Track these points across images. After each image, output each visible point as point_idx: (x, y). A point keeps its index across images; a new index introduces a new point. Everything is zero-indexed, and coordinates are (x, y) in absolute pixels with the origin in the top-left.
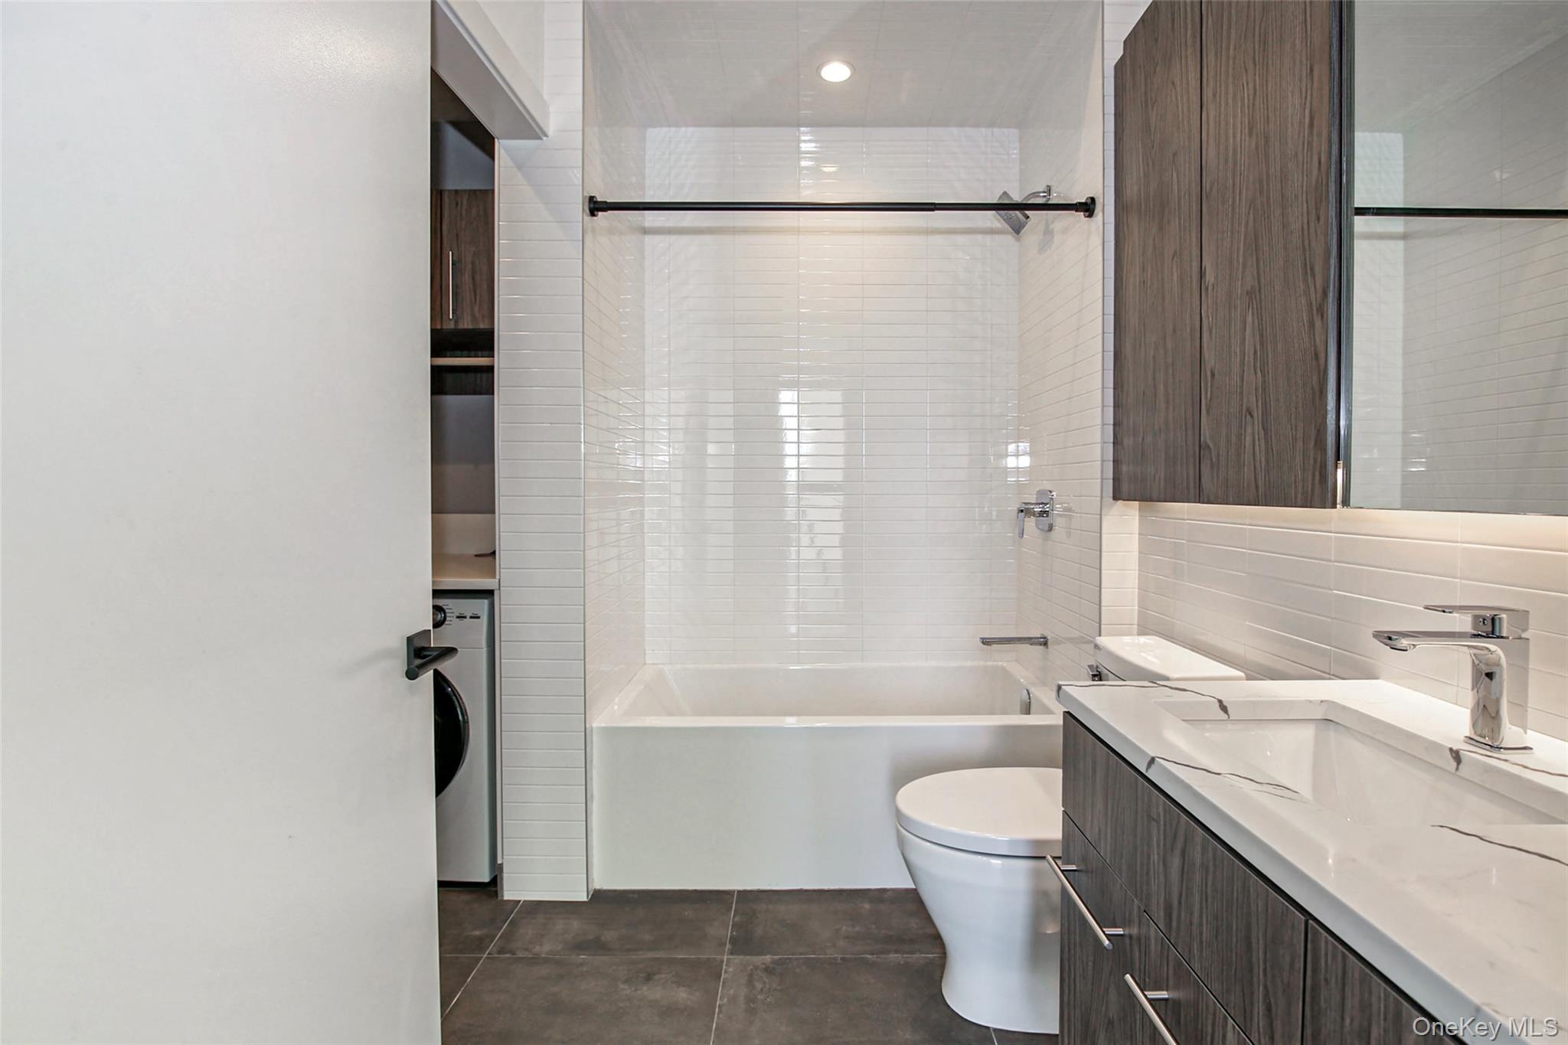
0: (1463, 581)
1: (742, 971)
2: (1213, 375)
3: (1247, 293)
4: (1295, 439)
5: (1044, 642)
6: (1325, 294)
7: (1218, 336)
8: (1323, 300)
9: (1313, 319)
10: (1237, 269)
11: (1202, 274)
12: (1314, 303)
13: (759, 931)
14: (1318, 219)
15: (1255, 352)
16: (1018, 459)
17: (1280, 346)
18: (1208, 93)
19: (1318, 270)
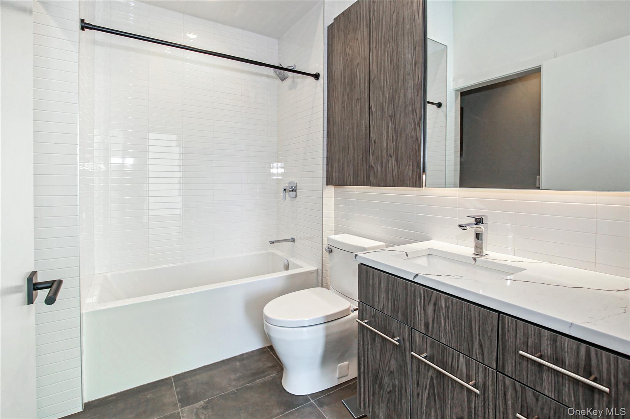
0: (459, 209)
1: (191, 413)
2: (375, 142)
3: (390, 116)
4: (409, 165)
5: (293, 240)
6: (420, 119)
7: (377, 130)
8: (420, 121)
9: (416, 127)
10: (386, 108)
11: (370, 108)
12: (416, 122)
13: (192, 392)
14: (418, 95)
15: (393, 136)
16: (277, 169)
17: (403, 135)
18: (373, 46)
19: (418, 112)
